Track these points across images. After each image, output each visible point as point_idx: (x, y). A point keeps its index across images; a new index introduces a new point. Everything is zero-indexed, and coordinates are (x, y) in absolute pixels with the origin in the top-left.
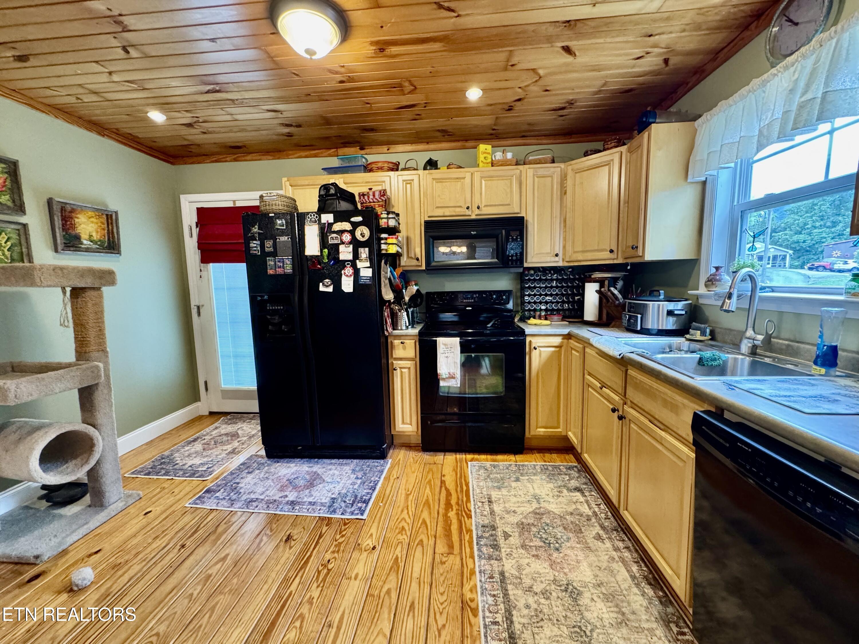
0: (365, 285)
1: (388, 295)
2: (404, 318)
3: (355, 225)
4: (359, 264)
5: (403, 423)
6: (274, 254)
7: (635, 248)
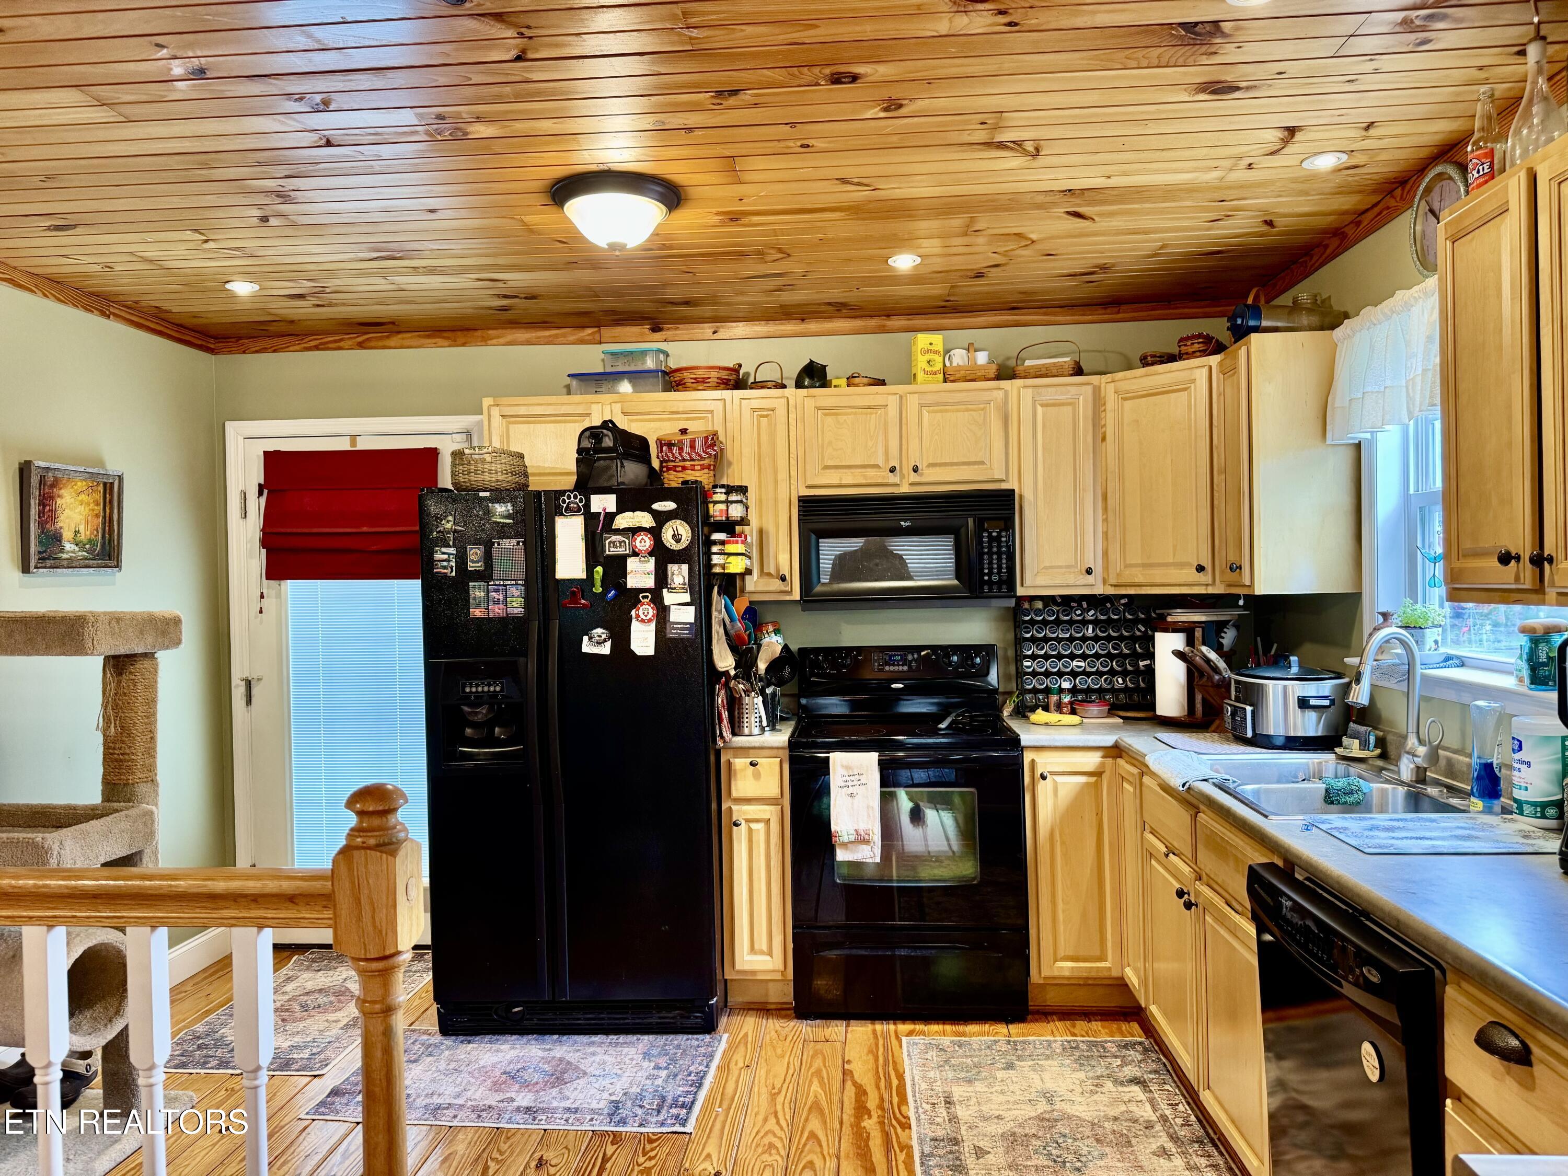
0: (679, 642)
1: (725, 661)
2: (755, 706)
3: (661, 518)
4: (669, 598)
5: (752, 949)
6: (485, 575)
7: (1235, 568)
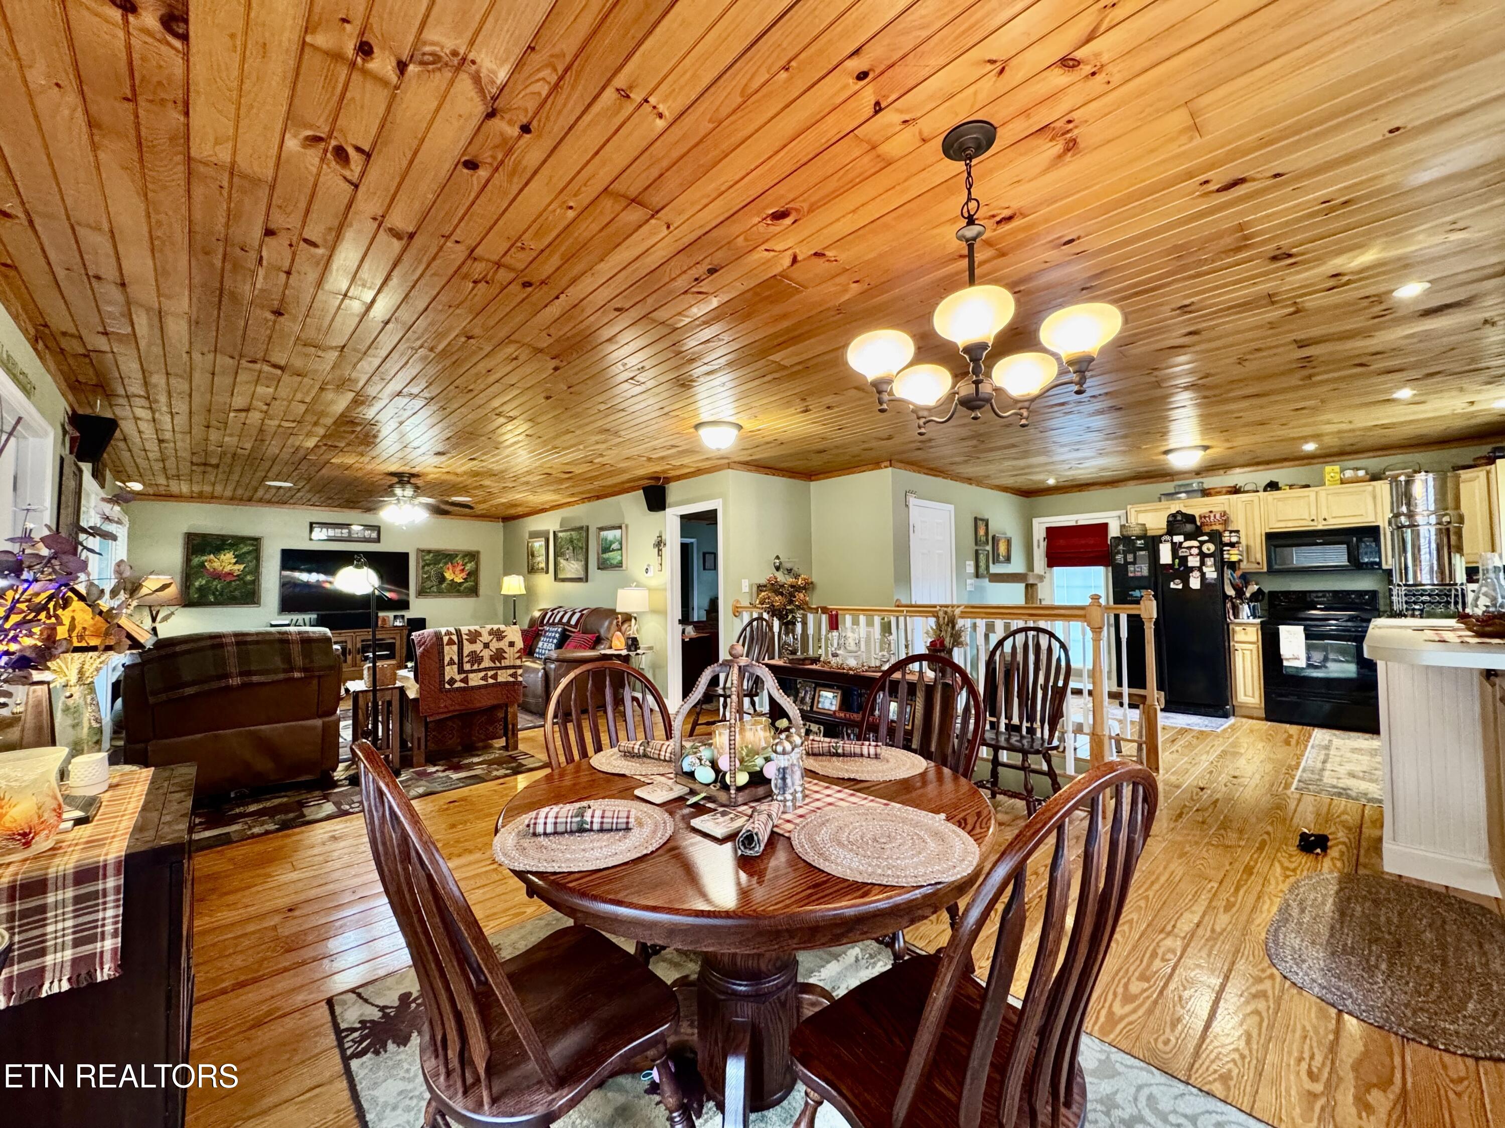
0: (1210, 584)
1: (1231, 592)
3: (1202, 543)
4: (1205, 569)
5: (1245, 695)
6: (1134, 563)
